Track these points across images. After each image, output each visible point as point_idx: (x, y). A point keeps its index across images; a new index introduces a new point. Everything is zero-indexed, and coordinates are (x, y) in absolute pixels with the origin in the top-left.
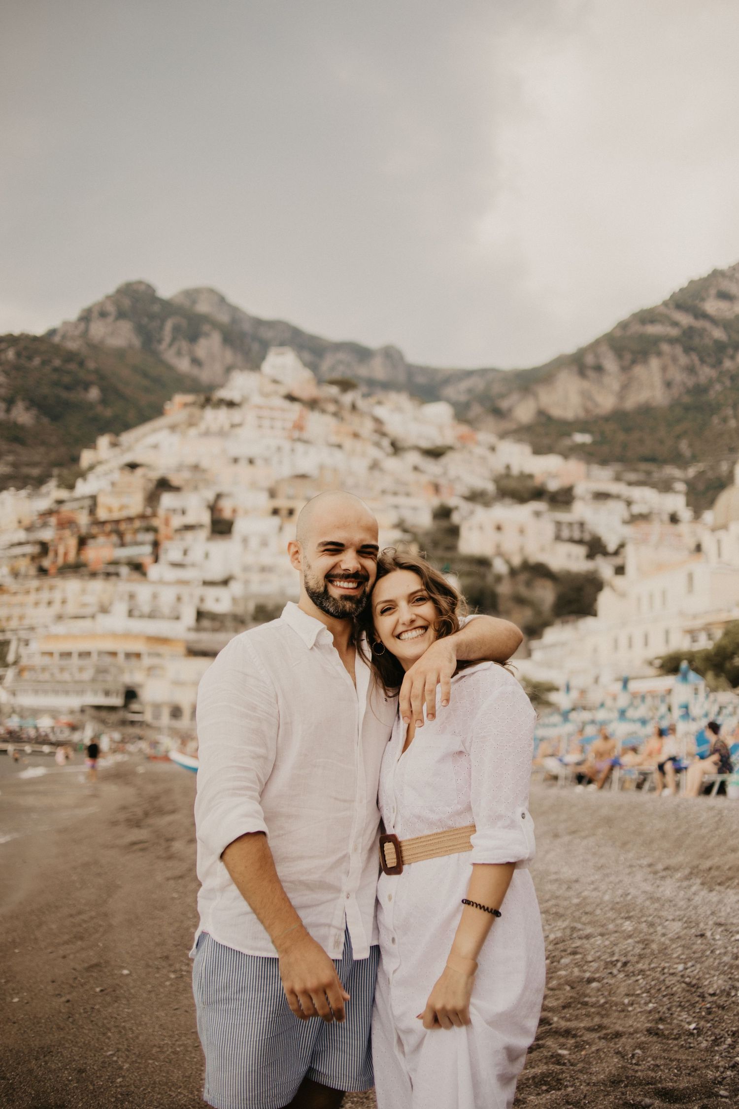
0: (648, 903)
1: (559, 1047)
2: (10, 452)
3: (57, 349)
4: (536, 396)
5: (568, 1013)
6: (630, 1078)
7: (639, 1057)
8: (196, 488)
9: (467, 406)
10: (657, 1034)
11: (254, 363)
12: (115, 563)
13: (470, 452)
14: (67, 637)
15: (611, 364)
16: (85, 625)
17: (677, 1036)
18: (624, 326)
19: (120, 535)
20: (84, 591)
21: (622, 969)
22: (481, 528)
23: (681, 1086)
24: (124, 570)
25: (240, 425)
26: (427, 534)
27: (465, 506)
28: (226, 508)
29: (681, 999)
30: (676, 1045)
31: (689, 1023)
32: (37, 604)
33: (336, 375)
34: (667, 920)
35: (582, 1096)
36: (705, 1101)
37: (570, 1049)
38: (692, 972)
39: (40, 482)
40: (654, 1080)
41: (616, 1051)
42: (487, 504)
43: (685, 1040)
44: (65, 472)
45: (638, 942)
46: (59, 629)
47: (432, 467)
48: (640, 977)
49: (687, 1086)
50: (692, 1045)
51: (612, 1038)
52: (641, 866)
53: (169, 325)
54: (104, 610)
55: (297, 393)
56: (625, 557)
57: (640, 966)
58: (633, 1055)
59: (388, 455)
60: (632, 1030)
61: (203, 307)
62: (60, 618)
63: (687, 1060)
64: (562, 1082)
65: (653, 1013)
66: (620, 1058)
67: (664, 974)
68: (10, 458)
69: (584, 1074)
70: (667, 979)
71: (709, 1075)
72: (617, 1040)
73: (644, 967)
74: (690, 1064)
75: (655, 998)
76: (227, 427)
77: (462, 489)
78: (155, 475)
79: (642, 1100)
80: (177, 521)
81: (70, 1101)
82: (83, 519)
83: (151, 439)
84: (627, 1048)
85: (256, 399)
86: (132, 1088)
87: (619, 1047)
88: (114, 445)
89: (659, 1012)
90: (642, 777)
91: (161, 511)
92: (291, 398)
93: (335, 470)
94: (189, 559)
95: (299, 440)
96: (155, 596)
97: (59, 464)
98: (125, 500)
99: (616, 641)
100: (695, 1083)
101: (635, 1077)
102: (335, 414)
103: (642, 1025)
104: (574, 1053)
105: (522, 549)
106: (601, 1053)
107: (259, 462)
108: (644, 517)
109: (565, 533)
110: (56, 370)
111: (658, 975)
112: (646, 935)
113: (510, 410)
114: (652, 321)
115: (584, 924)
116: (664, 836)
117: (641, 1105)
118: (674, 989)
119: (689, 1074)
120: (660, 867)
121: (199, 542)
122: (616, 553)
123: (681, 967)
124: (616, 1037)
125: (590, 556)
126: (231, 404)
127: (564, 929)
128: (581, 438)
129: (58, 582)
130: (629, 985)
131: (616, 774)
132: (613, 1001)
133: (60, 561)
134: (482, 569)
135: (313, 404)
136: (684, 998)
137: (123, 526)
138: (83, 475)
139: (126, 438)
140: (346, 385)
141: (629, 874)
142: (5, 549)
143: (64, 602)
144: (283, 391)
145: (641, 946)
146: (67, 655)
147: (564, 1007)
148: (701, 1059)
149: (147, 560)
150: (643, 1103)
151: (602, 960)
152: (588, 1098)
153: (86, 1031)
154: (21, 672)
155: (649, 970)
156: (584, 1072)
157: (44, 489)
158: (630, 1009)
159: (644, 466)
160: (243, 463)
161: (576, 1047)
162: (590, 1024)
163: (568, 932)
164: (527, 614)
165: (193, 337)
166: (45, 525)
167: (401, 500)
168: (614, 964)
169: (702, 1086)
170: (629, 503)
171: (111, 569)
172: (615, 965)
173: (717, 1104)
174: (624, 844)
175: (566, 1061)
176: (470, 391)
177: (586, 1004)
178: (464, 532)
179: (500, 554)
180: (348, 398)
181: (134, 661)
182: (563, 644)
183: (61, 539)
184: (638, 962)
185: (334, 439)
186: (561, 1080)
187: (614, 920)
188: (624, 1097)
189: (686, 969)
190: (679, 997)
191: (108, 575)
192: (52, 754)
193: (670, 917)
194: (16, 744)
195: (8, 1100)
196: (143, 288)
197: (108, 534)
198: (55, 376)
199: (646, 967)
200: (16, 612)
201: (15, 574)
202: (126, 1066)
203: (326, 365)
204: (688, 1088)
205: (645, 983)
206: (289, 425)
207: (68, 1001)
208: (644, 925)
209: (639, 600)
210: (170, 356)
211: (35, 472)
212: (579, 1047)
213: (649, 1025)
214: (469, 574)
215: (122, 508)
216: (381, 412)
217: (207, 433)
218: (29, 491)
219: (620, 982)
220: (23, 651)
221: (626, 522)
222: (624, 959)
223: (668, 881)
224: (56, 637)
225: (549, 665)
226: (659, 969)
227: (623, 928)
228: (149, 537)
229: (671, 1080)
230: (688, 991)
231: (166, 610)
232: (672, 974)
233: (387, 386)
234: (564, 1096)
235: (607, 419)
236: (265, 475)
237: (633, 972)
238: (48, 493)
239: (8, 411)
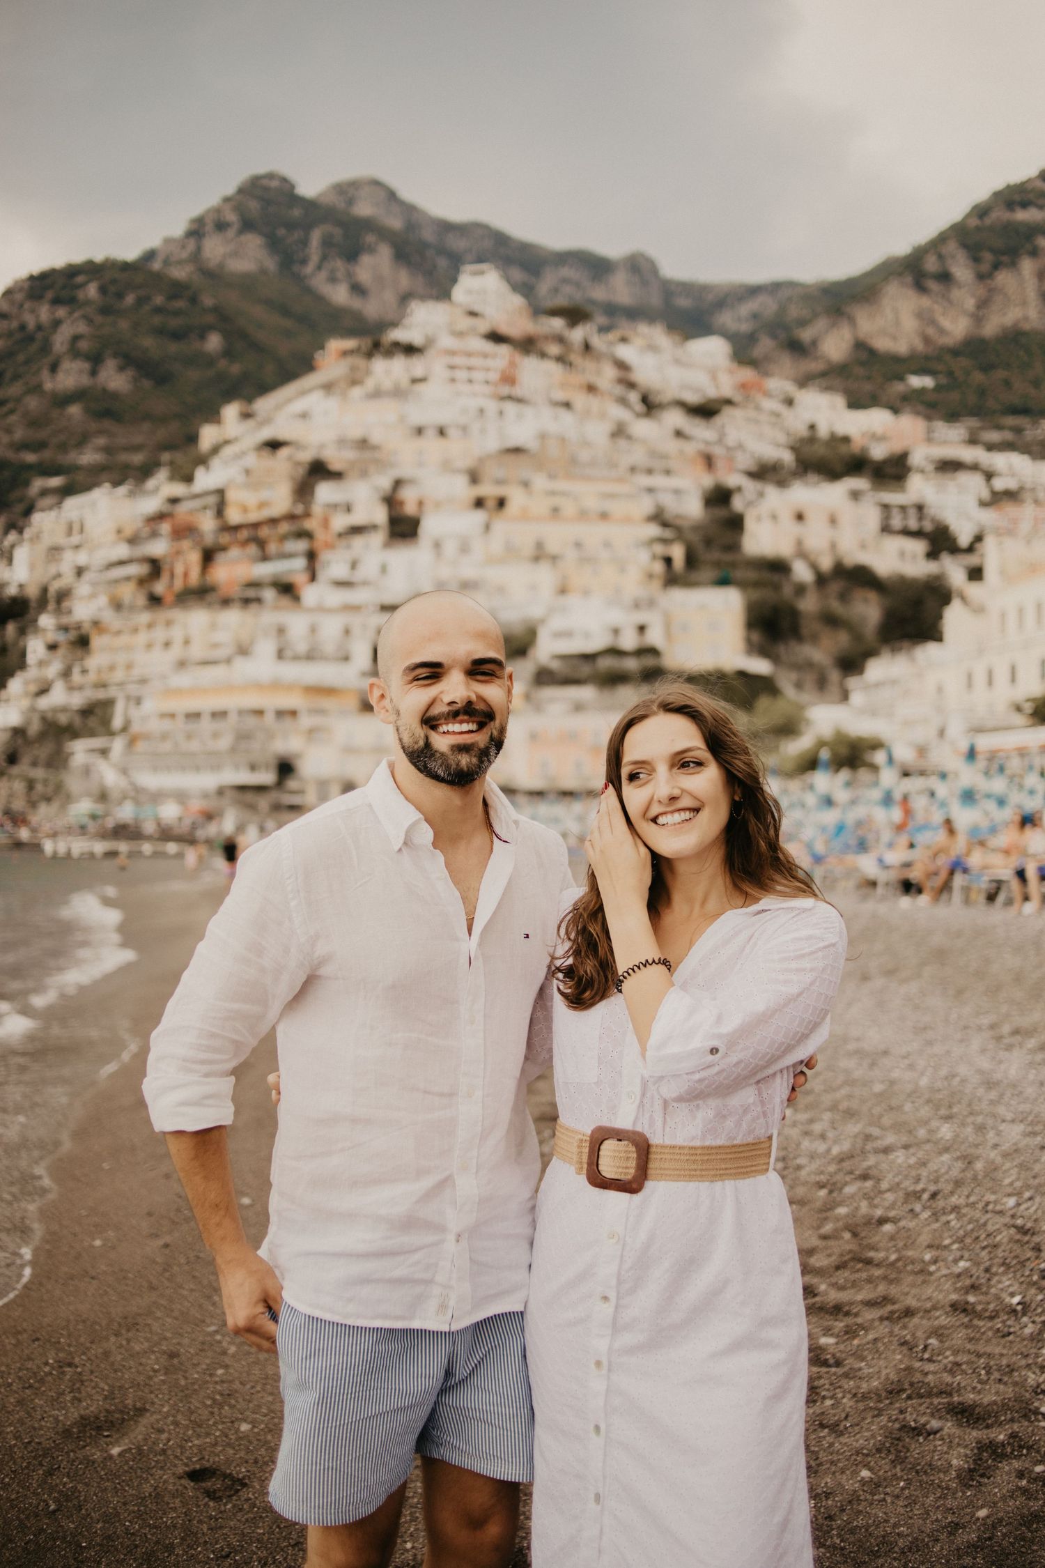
0: (981, 1091)
1: (823, 1332)
2: (100, 432)
3: (157, 279)
4: (852, 321)
5: (843, 1276)
6: (916, 1385)
7: (933, 1350)
8: (364, 474)
9: (752, 338)
10: (965, 1310)
11: (441, 290)
12: (254, 584)
13: (758, 408)
14: (194, 691)
15: (962, 271)
16: (217, 672)
17: (993, 1314)
18: (981, 211)
19: (261, 543)
20: (213, 626)
21: (928, 1204)
22: (774, 517)
23: (986, 1401)
24: (269, 594)
25: (422, 380)
26: (696, 528)
27: (749, 486)
28: (409, 499)
29: (1006, 1254)
30: (990, 1329)
31: (1012, 1295)
32: (149, 646)
33: (561, 301)
34: (1004, 1121)
35: (843, 1415)
36: (1016, 1427)
37: (837, 1336)
38: (1027, 1209)
39: (145, 472)
40: (949, 1388)
41: (903, 1341)
42: (782, 483)
43: (1004, 1322)
44: (179, 457)
45: (958, 1158)
46: (183, 680)
47: (702, 431)
48: (952, 1216)
49: (994, 1401)
50: (1012, 1330)
51: (899, 1318)
52: (980, 1028)
53: (316, 237)
54: (243, 650)
55: (504, 329)
56: (982, 555)
57: (954, 1200)
58: (926, 1347)
59: (638, 415)
60: (928, 1305)
61: (364, 209)
62: (182, 664)
63: (1002, 1355)
64: (818, 1391)
65: (963, 1277)
66: (905, 1351)
67: (987, 1212)
68: (101, 441)
69: (851, 1379)
70: (990, 1222)
71: (1029, 1380)
72: (907, 1320)
73: (958, 1202)
74: (1004, 1362)
75: (970, 1250)
76: (405, 382)
77: (745, 461)
78: (306, 456)
79: (928, 1422)
80: (340, 522)
81: (153, 1403)
82: (208, 524)
83: (299, 406)
84: (919, 1334)
85: (446, 341)
86: (237, 1385)
87: (906, 1335)
88: (246, 416)
89: (971, 1276)
90: (994, 885)
91: (317, 509)
92: (496, 337)
93: (563, 440)
94: (360, 574)
95: (510, 398)
96: (313, 630)
97: (168, 446)
98: (265, 494)
99: (970, 677)
100: (1007, 1396)
101: (923, 1382)
102: (560, 359)
103: (945, 1297)
104: (844, 1341)
105: (833, 546)
106: (880, 1345)
107: (452, 432)
108: (1011, 496)
109: (897, 522)
110: (158, 310)
111: (978, 1214)
112: (970, 1146)
113: (814, 343)
114: (1025, 205)
115: (883, 1128)
116: (1018, 978)
117: (926, 1429)
118: (998, 1238)
119: (1000, 1380)
120: (1006, 1029)
121: (372, 550)
122: (970, 549)
123: (1011, 1202)
124: (906, 1316)
125: (932, 555)
126: (410, 350)
127: (855, 1136)
128: (917, 382)
129: (177, 614)
130: (935, 1230)
131: (959, 880)
132: (909, 1257)
133: (179, 584)
134: (776, 577)
135: (527, 345)
136: (1011, 1252)
137: (264, 532)
138: (203, 460)
139: (263, 405)
140: (575, 315)
141: (962, 1041)
142: (101, 571)
143: (187, 642)
144: (484, 326)
145: (960, 1165)
146: (194, 716)
147: (838, 1268)
148: (1022, 1354)
149: (300, 579)
150: (928, 1427)
151: (902, 1189)
152: (849, 1418)
153: (185, 1293)
154: (132, 742)
155: (967, 1205)
156: (851, 1376)
157: (151, 483)
158: (932, 1268)
159: (1010, 421)
160: (431, 433)
161: (846, 1333)
162: (871, 1296)
163: (859, 1141)
164: (842, 640)
165: (352, 254)
166: (154, 534)
167: (658, 481)
168: (917, 1195)
169: (1015, 1401)
170: (989, 476)
171: (251, 593)
172: (919, 1198)
173: (1033, 1431)
174: (960, 992)
175: (828, 1356)
176: (755, 316)
177: (868, 1262)
178: (750, 524)
179: (802, 554)
180: (577, 335)
181: (288, 722)
182: (894, 682)
183: (178, 553)
184: (952, 1193)
185: (560, 396)
186: (816, 1388)
187: (925, 1123)
188: (902, 1417)
189: (1018, 1205)
190: (1004, 1251)
191: (246, 602)
192: (180, 856)
193: (1009, 1116)
194: (131, 842)
195: (75, 1398)
196: (274, 184)
197: (245, 543)
198: (157, 320)
199: (962, 1201)
200: (121, 659)
201: (117, 605)
202: (232, 1349)
203: (544, 287)
204: (995, 1403)
205: (958, 1226)
206: (494, 376)
207: (166, 1246)
208: (969, 1130)
209: (1003, 616)
210: (320, 282)
211: (137, 458)
212: (850, 1333)
213: (954, 1297)
214: (756, 584)
215: (262, 505)
216: (625, 352)
217: (377, 394)
218: (131, 487)
219: (923, 1226)
220: (135, 713)
221: (983, 504)
222: (932, 1188)
223: (1016, 1053)
224: (178, 692)
225: (873, 712)
226: (980, 1206)
227: (939, 1136)
228: (301, 546)
229: (974, 1388)
230: (1018, 1241)
231: (329, 648)
232: (1001, 1213)
233: (635, 314)
234: (818, 1416)
235: (955, 352)
236: (462, 451)
237: (944, 1209)
238: (156, 490)
239: (94, 373)
